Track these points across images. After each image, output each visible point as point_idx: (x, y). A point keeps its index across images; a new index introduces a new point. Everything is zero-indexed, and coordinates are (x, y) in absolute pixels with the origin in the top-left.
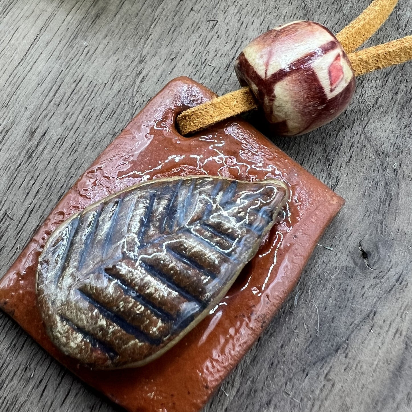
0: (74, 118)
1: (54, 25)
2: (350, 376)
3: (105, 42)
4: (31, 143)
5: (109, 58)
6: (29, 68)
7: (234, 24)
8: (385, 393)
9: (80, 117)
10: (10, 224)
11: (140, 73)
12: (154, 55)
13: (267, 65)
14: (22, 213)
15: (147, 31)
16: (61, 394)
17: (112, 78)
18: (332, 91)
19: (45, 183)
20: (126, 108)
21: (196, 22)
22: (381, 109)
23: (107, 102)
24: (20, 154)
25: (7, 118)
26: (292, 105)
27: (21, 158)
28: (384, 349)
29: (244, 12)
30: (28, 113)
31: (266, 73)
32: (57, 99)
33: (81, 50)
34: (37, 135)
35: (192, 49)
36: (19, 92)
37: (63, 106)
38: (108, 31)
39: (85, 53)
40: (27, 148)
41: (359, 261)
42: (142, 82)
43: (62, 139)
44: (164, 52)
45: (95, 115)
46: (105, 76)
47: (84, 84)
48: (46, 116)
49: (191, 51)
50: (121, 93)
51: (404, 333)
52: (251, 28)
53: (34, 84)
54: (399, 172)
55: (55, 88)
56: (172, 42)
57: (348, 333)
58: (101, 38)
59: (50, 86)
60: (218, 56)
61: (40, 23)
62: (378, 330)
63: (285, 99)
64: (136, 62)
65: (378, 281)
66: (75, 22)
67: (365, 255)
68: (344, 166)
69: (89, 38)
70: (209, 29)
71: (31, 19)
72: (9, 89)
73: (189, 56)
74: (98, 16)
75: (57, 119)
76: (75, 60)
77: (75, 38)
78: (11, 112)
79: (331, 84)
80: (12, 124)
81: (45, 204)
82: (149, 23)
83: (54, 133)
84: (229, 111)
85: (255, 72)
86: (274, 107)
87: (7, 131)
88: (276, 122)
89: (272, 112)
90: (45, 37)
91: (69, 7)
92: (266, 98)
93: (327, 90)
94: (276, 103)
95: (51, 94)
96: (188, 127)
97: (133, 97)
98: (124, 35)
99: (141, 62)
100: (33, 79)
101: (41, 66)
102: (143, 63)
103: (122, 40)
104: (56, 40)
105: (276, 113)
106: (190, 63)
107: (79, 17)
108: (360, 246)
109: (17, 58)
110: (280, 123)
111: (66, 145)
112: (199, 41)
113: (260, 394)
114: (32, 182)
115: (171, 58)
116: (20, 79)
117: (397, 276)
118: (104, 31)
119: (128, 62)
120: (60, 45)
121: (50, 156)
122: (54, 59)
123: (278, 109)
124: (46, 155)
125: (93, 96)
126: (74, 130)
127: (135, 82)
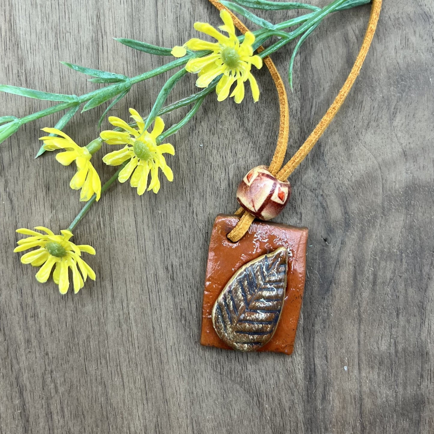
0: (179, 251)
1: (139, 211)
3: (168, 205)
4: (169, 273)
5: (175, 213)
6: (143, 239)
7: (219, 160)
9: (182, 249)
11: (193, 212)
12: (194, 199)
14: (186, 304)
15: (183, 188)
16: (245, 357)
17: (183, 222)
19: (187, 287)
20: (198, 233)
21: (202, 169)
23: (188, 235)
24: (168, 281)
25: (152, 269)
27: (170, 282)
29: (220, 150)
30: (159, 261)
32: (166, 247)
33: (160, 216)
34: (170, 268)
35: (208, 185)
36: (147, 254)
37: (171, 249)
38: (165, 199)
39: (163, 216)
40: (169, 276)
42: (197, 216)
43: (181, 264)
44: (197, 194)
45: (187, 244)
46: (179, 223)
47: (173, 233)
48: (167, 257)
49: (208, 187)
50: (191, 227)
52: (228, 157)
53: (151, 246)
55: (162, 242)
56: (197, 186)
58: (164, 204)
59: (159, 242)
60: (222, 181)
61: (132, 214)
64: (188, 208)
66: (147, 203)
69: (159, 208)
70: (210, 169)
71: (126, 213)
72: (142, 255)
73: (209, 190)
75: (173, 256)
76: (161, 223)
77: (153, 211)
78: (151, 265)
80: (156, 270)
81: (193, 295)
82: (181, 182)
83: (176, 263)
87: (156, 275)
90: (139, 220)
95: (162, 246)
97: (198, 226)
98: (174, 196)
99: (190, 206)
100: (149, 244)
101: (147, 234)
103: (174, 200)
104: (145, 217)
106: (212, 193)
107: (147, 199)
109: (135, 238)
111: (185, 265)
112: (209, 179)
114: (182, 289)
115: (202, 196)
119: (184, 209)
120: (149, 219)
122: (151, 228)
124: (180, 275)
125: (180, 235)
126: (183, 257)
127: (194, 218)
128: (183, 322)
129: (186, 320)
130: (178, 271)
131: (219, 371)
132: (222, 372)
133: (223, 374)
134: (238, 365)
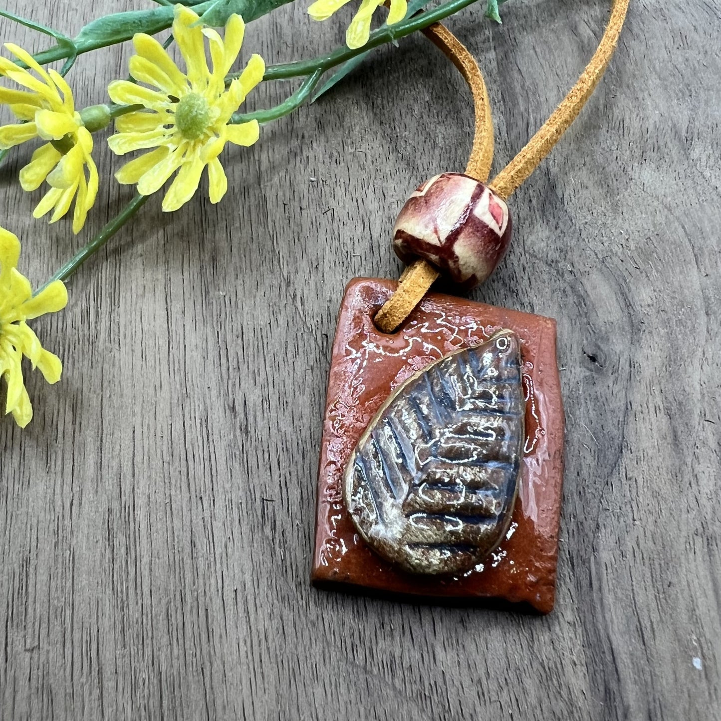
0: (262, 373)
1: (176, 289)
2: (644, 466)
3: (240, 282)
4: (238, 419)
5: (255, 297)
6: (182, 346)
7: (350, 204)
8: (677, 463)
9: (268, 369)
10: (274, 507)
11: (295, 296)
12: (296, 272)
13: (436, 232)
14: (277, 490)
15: (273, 251)
16: (428, 627)
17: (271, 315)
18: (500, 228)
19: (280, 450)
20: (305, 337)
21: (314, 219)
22: (527, 223)
23: (283, 341)
24: (235, 436)
25: (197, 407)
26: (475, 257)
27: (239, 438)
28: (654, 427)
29: (351, 188)
30: (214, 392)
31: (440, 240)
32: (233, 364)
33: (222, 302)
34: (239, 408)
35: (327, 247)
36: (190, 376)
37: (244, 367)
38: (235, 269)
39: (228, 303)
40: (238, 424)
41: (592, 367)
42: (302, 304)
43: (266, 399)
44: (304, 264)
45: (281, 359)
46: (263, 318)
47: (249, 335)
48: (234, 386)
49: (328, 250)
50: (291, 324)
51: (661, 407)
53: (199, 360)
54: (575, 271)
55: (223, 352)
56: (304, 251)
58: (233, 280)
59: (216, 353)
60: (356, 242)
61: (160, 296)
62: (642, 416)
63: (468, 255)
64: (284, 288)
65: (616, 374)
66: (195, 277)
67: (593, 359)
69: (221, 286)
70: (330, 220)
71: (148, 295)
72: (177, 378)
73: (329, 257)
74: (214, 259)
75: (247, 383)
76: (223, 315)
77: (207, 293)
78: (196, 399)
79: (498, 223)
80: (206, 410)
81: (293, 469)
82: (270, 243)
83: (254, 398)
84: (420, 289)
85: (428, 244)
86: (460, 266)
87: (206, 421)
88: (467, 278)
89: (460, 271)
90: (176, 307)
91: (179, 264)
92: (451, 263)
93: (497, 230)
95: (224, 360)
96: (392, 323)
97: (305, 323)
98: (253, 266)
99: (288, 284)
100: (194, 356)
101: (193, 339)
102: (291, 285)
103: (255, 272)
104: (189, 304)
105: (463, 272)
106: (335, 262)
107: (195, 269)
108: (585, 353)
109: (163, 342)
110: (470, 278)
111: (274, 402)
112: (329, 236)
113: (586, 524)
114: (266, 455)
115: (314, 266)
116: (182, 362)
117: (628, 363)
118: (231, 270)
119: (276, 290)
120: (198, 307)
121: (265, 421)
122: (202, 325)
123: (464, 267)
124: (261, 423)
125: (265, 341)
126: (271, 385)
127: (296, 308)
128: (268, 531)
129: (274, 528)
130: (259, 414)
131: (362, 663)
132: (368, 667)
133: (372, 672)
134: (411, 647)
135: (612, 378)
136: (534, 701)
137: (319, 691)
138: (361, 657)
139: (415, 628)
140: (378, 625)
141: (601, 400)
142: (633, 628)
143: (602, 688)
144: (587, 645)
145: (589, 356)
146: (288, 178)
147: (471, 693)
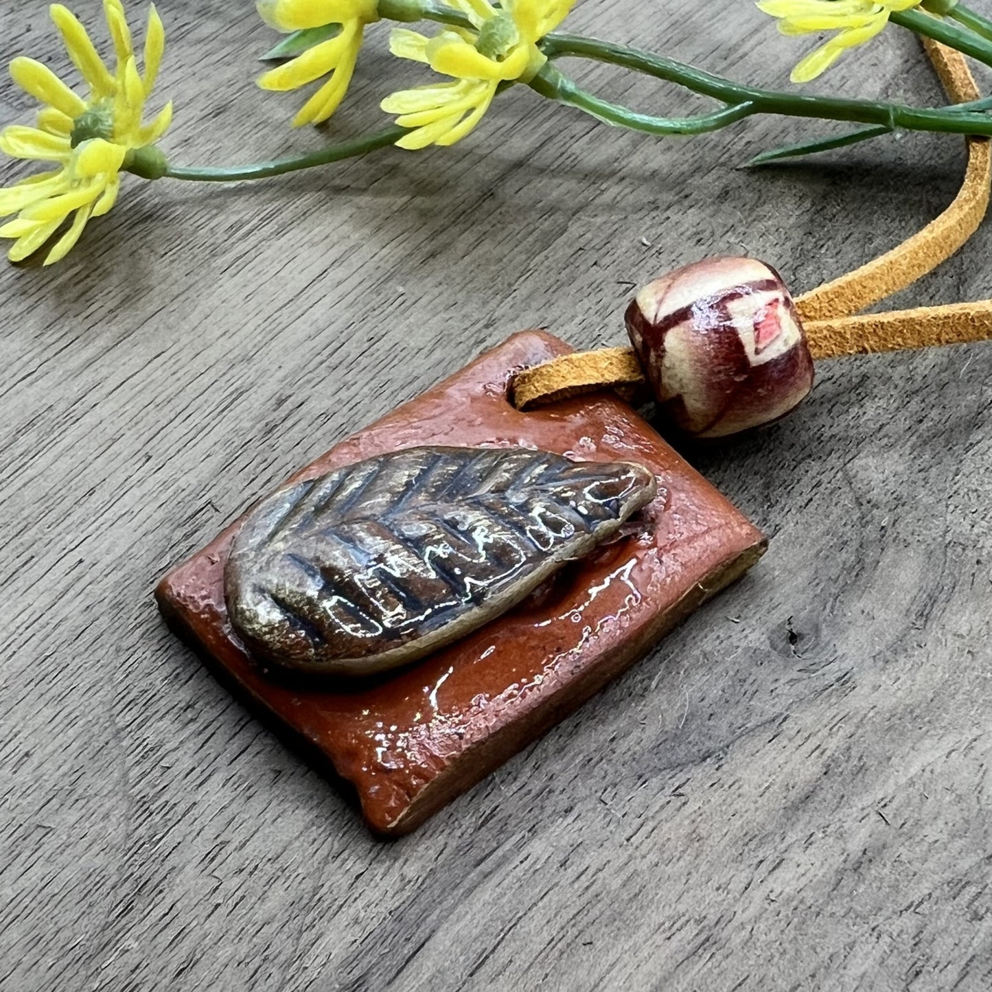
0: (354, 389)
1: (356, 260)
2: (716, 798)
3: (436, 291)
4: (276, 414)
5: (435, 315)
6: (299, 313)
8: (769, 828)
9: (366, 389)
10: (212, 517)
11: (483, 340)
12: (512, 320)
13: (660, 304)
14: (235, 505)
15: (510, 285)
16: (233, 748)
17: (433, 342)
18: (757, 352)
21: (598, 282)
23: (415, 374)
24: (253, 427)
25: (246, 377)
26: (691, 366)
27: (254, 431)
28: (787, 769)
30: (281, 374)
31: (656, 316)
32: (334, 360)
33: (393, 298)
34: (288, 405)
35: (580, 318)
36: (274, 343)
37: (341, 370)
38: (445, 278)
39: (397, 302)
41: (781, 645)
43: (327, 416)
45: (392, 389)
46: (422, 338)
47: (384, 345)
48: (309, 381)
49: (577, 320)
50: (444, 364)
51: (828, 753)
53: (301, 335)
54: (890, 531)
55: (335, 345)
56: (549, 304)
57: (731, 738)
58: (430, 285)
59: (328, 341)
61: (334, 253)
62: (785, 742)
63: (678, 354)
64: (479, 326)
65: (805, 675)
66: (392, 259)
67: (793, 638)
68: (794, 511)
69: (410, 283)
70: (618, 293)
71: (321, 247)
72: (259, 338)
74: (433, 255)
75: (328, 387)
76: (377, 312)
77: (387, 280)
78: (255, 368)
79: (757, 342)
80: (252, 384)
82: (517, 274)
83: (317, 406)
84: (596, 374)
85: (642, 316)
86: (663, 368)
87: (242, 393)
88: (667, 396)
90: (337, 274)
91: (387, 238)
92: (653, 354)
93: (749, 349)
94: (667, 362)
95: (327, 353)
96: (527, 394)
98: (470, 286)
99: (487, 326)
100: (302, 328)
101: (319, 313)
102: (491, 329)
103: (464, 293)
104: (356, 279)
105: (665, 380)
107: (400, 252)
108: (790, 624)
109: (284, 297)
110: (673, 399)
111: (331, 424)
112: (596, 308)
113: (553, 798)
114: (263, 466)
115: (541, 326)
116: (280, 327)
117: (840, 674)
118: (440, 276)
119: (468, 323)
120: (360, 288)
121: (301, 436)
122: (344, 306)
123: (669, 373)
124: (295, 433)
125: (396, 361)
126: (349, 406)
127: (470, 353)
128: (178, 534)
129: (187, 537)
130: (303, 424)
131: (121, 725)
132: (123, 734)
133: (122, 740)
134: (191, 753)
135: (795, 674)
136: (260, 916)
137: (48, 712)
138: (129, 718)
139: (219, 739)
140: (182, 705)
141: (746, 686)
142: (478, 947)
143: (357, 973)
144: (397, 916)
145: (790, 631)
146: (616, 226)
147: (201, 847)
